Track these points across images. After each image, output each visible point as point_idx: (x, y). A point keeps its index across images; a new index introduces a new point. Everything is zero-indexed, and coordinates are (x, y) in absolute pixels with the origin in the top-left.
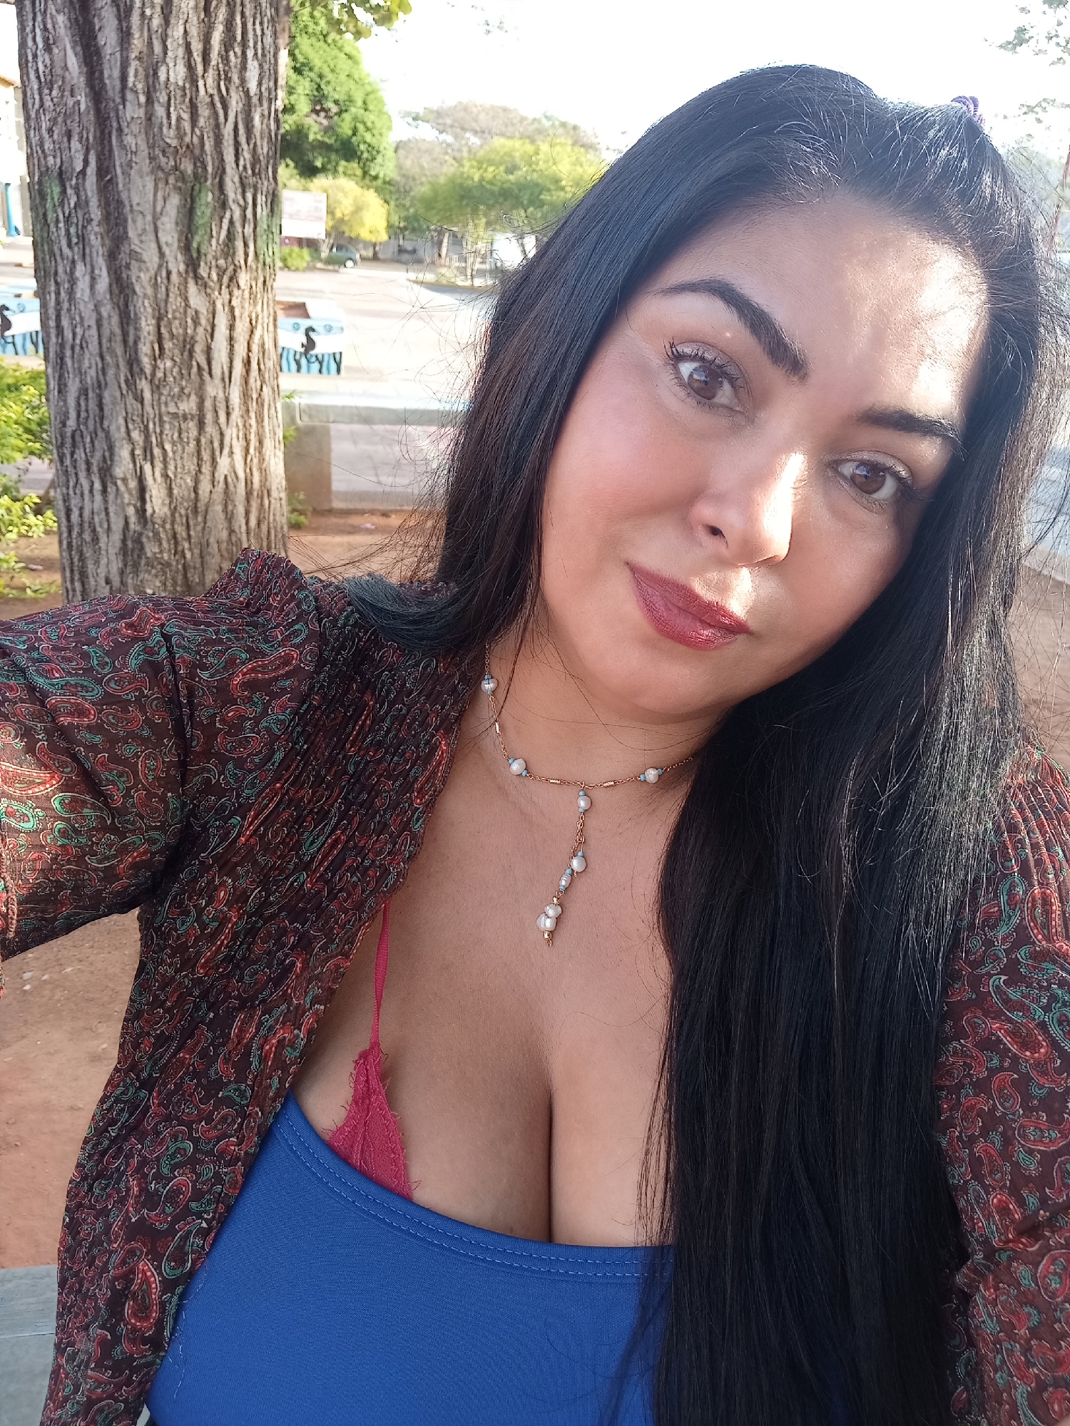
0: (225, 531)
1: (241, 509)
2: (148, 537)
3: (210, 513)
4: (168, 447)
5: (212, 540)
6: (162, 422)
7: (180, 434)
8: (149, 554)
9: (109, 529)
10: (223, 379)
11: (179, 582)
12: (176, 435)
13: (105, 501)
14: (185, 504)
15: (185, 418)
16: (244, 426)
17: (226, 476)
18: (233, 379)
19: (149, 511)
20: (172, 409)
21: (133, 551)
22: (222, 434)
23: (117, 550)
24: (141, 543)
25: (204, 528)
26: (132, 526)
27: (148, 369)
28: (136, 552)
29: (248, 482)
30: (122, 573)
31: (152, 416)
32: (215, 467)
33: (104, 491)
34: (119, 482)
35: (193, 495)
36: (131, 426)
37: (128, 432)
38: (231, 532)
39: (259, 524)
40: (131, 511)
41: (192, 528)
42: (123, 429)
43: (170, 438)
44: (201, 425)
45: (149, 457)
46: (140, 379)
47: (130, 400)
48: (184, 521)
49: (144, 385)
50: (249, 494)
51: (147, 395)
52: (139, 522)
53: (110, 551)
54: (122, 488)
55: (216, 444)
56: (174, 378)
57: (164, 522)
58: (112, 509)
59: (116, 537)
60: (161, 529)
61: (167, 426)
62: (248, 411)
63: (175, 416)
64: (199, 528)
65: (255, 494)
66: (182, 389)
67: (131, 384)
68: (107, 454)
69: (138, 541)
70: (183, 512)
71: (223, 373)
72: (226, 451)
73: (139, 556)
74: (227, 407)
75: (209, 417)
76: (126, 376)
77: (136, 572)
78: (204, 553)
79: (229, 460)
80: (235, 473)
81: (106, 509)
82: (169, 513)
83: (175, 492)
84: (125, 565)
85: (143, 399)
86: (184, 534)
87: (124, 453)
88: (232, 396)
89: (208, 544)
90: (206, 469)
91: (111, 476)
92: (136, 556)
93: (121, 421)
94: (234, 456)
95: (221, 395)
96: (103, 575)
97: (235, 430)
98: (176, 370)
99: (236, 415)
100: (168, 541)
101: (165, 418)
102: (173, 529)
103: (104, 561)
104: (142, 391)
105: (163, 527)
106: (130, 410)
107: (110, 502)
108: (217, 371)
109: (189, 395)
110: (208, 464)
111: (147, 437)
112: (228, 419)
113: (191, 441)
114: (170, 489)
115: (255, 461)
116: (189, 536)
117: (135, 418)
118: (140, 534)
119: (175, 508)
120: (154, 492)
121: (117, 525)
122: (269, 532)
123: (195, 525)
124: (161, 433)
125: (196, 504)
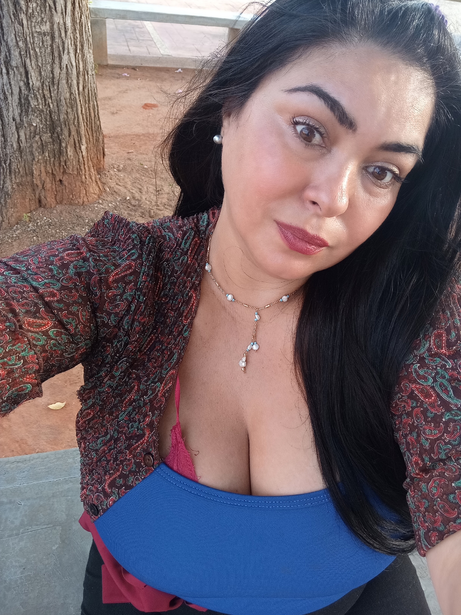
0: (68, 93)
1: (75, 82)
2: (31, 97)
3: (60, 85)
4: (37, 50)
5: (62, 98)
6: (33, 37)
7: (43, 43)
8: (33, 106)
9: (12, 93)
10: (62, 13)
11: (48, 120)
12: (41, 44)
13: (9, 79)
14: (48, 80)
15: (45, 34)
16: (74, 38)
17: (67, 65)
18: (67, 13)
19: (31, 84)
20: (38, 30)
21: (25, 104)
22: (63, 43)
23: (17, 103)
24: (29, 100)
25: (58, 92)
26: (23, 91)
27: (24, 8)
28: (26, 105)
29: (77, 67)
30: (20, 115)
31: (28, 34)
32: (61, 61)
33: (8, 73)
34: (15, 69)
35: (51, 75)
36: (18, 39)
37: (17, 42)
38: (71, 93)
39: (84, 89)
40: (22, 84)
41: (52, 92)
42: (14, 41)
43: (38, 46)
44: (53, 38)
45: (28, 56)
46: (21, 13)
47: (17, 25)
48: (48, 89)
49: (23, 16)
50: (78, 74)
51: (25, 22)
52: (27, 90)
53: (13, 104)
54: (16, 72)
55: (61, 48)
56: (38, 13)
57: (39, 89)
58: (12, 83)
59: (16, 97)
60: (37, 93)
61: (36, 39)
62: (75, 29)
63: (39, 33)
64: (56, 92)
65: (81, 73)
66: (42, 19)
67: (16, 15)
68: (7, 54)
69: (27, 99)
70: (47, 84)
71: (62, 10)
72: (66, 52)
73: (28, 107)
74: (65, 28)
75: (57, 34)
76: (13, 11)
77: (27, 115)
78: (59, 105)
79: (68, 56)
80: (71, 63)
81: (10, 83)
82: (40, 84)
83: (43, 73)
84: (22, 111)
85: (23, 24)
86: (49, 95)
87: (15, 53)
88: (67, 22)
89: (60, 100)
90: (57, 61)
91: (11, 65)
92: (26, 107)
93: (13, 36)
94: (70, 54)
95: (62, 22)
96: (11, 116)
97: (69, 40)
98: (38, 8)
99: (69, 32)
100: (41, 99)
101: (35, 35)
102: (43, 93)
103: (11, 109)
104: (22, 20)
105: (38, 91)
106: (17, 30)
107: (11, 79)
108: (59, 9)
109: (46, 22)
110: (58, 58)
111: (27, 45)
112: (66, 35)
113: (49, 47)
114: (40, 72)
115: (80, 56)
116: (51, 96)
117: (20, 34)
118: (28, 96)
119: (43, 82)
120: (33, 74)
121: (16, 91)
122: (89, 93)
123: (53, 90)
124: (34, 42)
125: (53, 80)
